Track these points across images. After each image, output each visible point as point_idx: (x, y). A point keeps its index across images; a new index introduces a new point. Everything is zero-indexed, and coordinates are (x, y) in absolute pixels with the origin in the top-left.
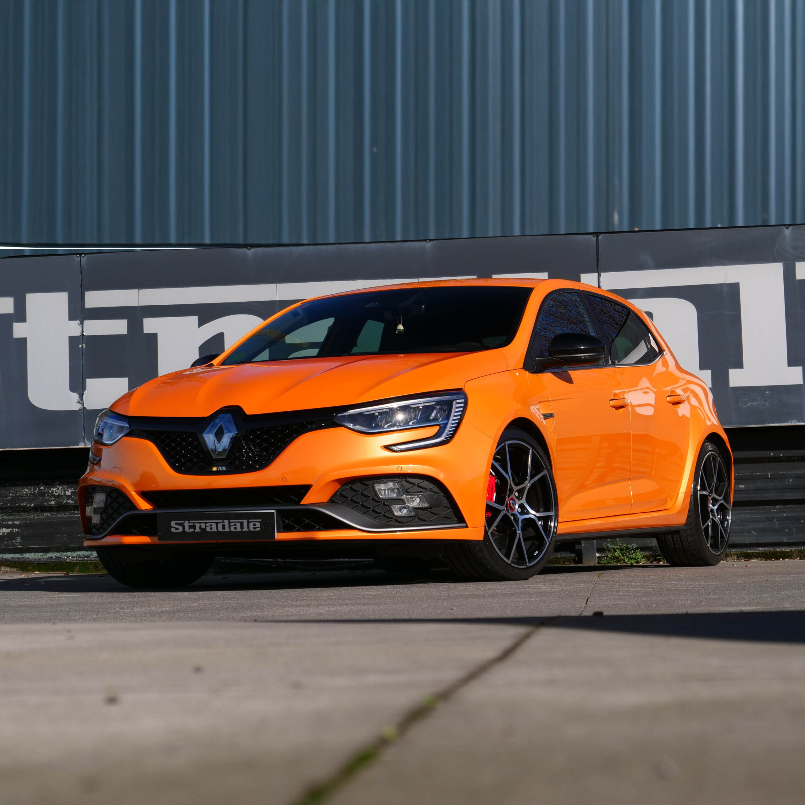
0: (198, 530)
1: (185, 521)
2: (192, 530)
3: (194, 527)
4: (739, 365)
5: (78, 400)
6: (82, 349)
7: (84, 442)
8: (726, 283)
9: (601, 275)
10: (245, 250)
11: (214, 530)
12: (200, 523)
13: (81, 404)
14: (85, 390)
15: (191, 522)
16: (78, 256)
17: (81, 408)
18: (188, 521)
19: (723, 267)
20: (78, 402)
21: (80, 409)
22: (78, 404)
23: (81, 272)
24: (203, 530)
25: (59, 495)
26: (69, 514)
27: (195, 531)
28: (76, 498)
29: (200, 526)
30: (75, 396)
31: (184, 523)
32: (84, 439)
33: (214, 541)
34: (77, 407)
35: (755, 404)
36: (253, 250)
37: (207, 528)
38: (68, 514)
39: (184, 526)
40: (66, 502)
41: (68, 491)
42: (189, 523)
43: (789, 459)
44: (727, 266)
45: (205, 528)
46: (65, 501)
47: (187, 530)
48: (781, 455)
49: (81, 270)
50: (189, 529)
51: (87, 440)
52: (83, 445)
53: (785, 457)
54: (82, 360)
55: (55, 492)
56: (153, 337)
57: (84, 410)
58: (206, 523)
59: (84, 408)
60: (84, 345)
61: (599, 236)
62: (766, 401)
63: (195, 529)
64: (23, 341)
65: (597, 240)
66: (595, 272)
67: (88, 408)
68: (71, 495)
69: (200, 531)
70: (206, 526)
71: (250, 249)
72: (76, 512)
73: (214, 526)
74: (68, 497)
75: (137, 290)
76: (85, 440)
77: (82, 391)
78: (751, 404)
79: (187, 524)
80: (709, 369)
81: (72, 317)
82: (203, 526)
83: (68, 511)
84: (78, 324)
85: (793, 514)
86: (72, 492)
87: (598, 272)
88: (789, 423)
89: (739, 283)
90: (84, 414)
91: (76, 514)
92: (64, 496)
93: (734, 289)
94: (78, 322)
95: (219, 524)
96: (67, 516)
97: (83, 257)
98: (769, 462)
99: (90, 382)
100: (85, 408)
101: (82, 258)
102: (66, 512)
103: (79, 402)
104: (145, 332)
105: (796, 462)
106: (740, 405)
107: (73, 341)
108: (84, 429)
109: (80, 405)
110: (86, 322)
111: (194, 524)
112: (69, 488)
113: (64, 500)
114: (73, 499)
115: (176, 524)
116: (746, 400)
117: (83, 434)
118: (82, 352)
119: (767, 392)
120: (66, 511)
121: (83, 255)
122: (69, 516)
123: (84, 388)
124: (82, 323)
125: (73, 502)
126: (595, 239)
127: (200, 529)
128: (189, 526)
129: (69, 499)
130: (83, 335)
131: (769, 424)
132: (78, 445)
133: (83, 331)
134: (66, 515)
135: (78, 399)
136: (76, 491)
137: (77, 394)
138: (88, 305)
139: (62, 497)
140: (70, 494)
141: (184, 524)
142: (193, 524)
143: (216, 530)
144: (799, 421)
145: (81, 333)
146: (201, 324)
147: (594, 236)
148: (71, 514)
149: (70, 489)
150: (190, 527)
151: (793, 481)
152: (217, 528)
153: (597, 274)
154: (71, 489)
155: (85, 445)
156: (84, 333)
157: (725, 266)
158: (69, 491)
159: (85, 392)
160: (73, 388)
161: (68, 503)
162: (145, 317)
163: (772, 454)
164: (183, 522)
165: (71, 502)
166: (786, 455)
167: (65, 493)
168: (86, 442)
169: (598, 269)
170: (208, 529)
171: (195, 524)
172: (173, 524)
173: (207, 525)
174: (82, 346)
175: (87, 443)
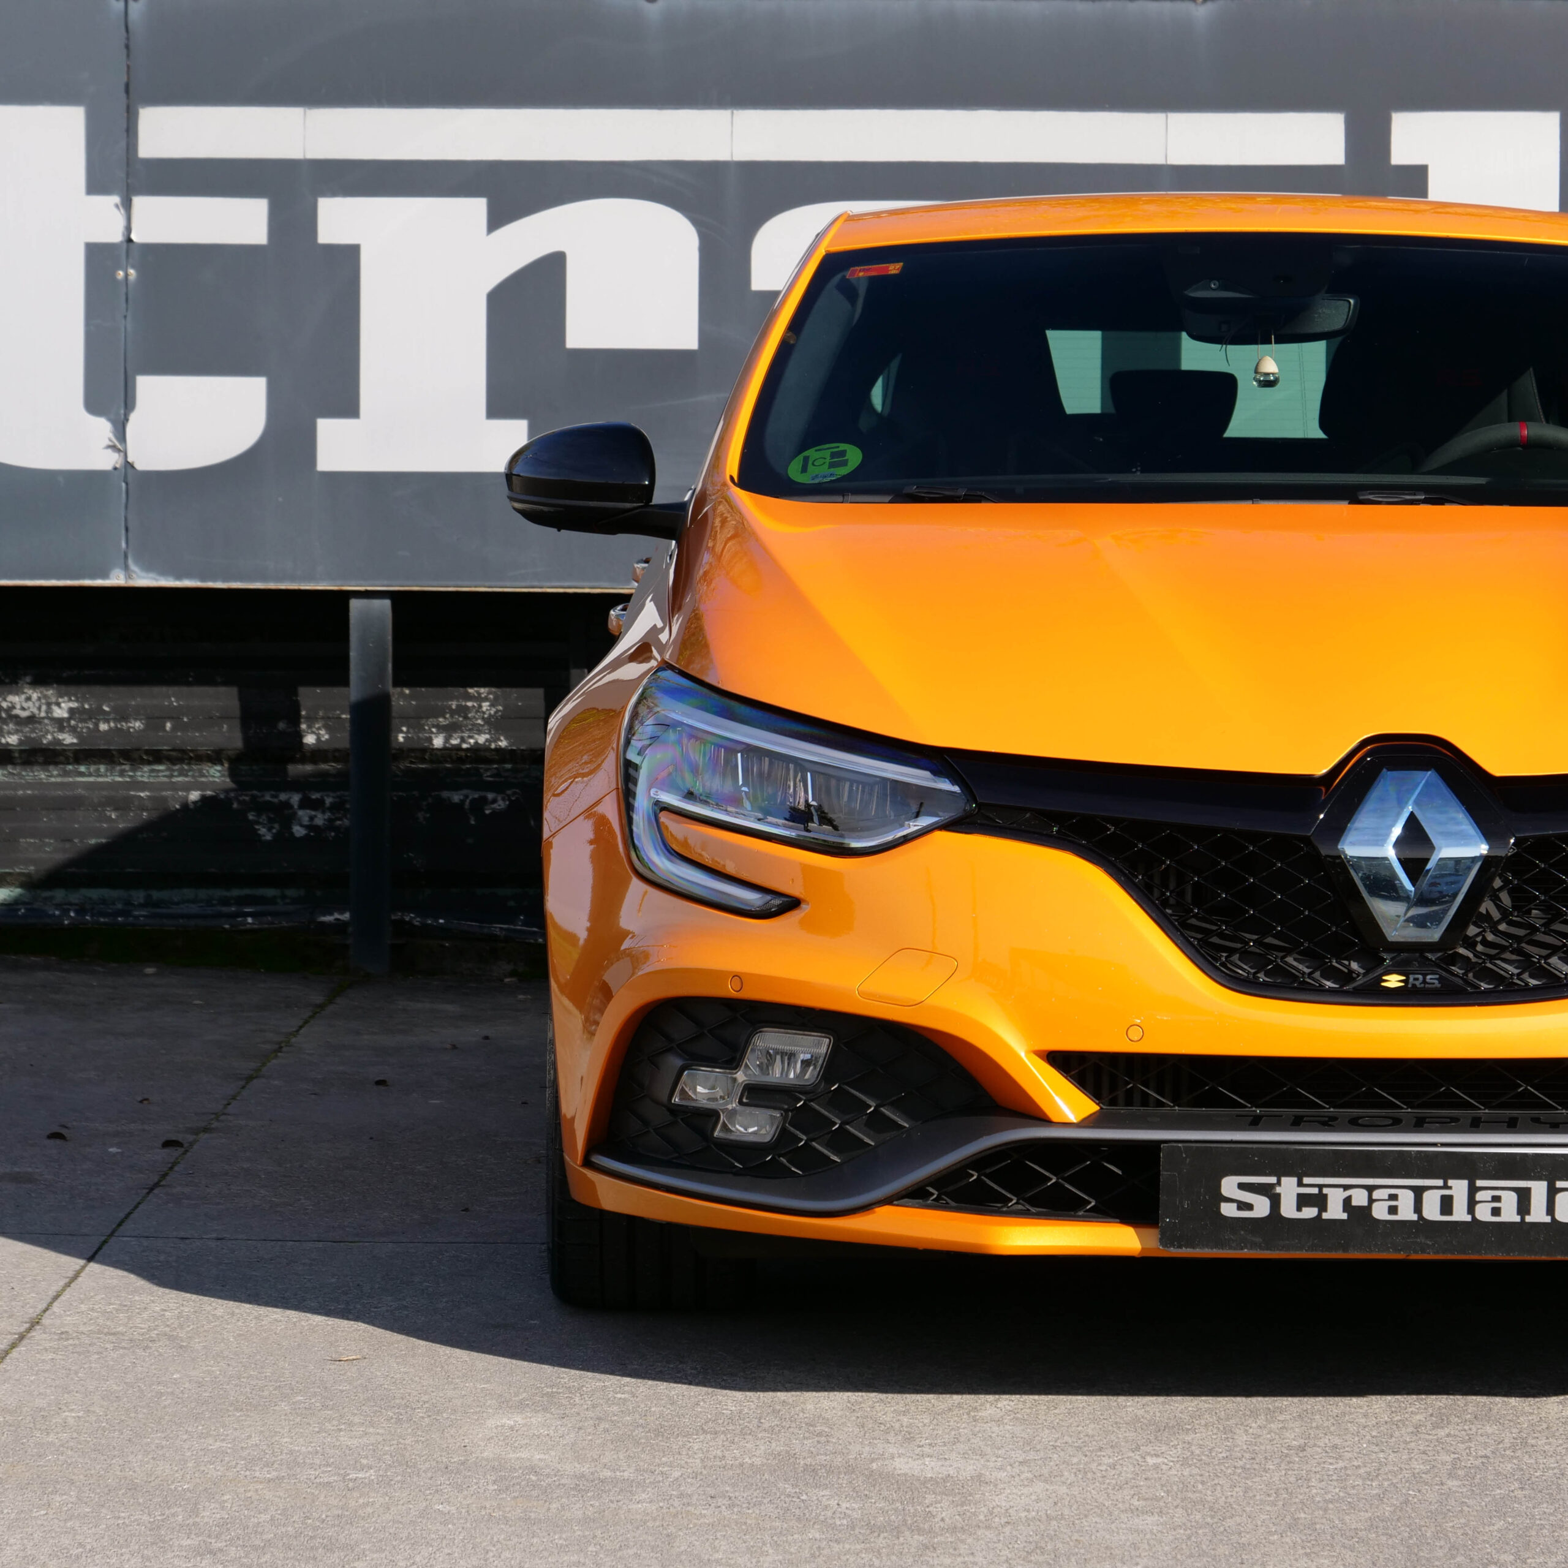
0: (1335, 1211)
1: (1284, 1180)
2: (1310, 1213)
3: (1320, 1201)
5: (110, 440)
6: (127, 284)
7: (126, 568)
11: (1406, 1213)
12: (1346, 1187)
13: (119, 451)
14: (132, 409)
15: (1306, 1180)
17: (118, 466)
18: (1294, 1180)
20: (109, 447)
21: (115, 469)
22: (110, 451)
23: (127, 46)
24: (1359, 1215)
25: (32, 719)
26: (59, 775)
27: (1325, 1216)
28: (82, 728)
29: (1347, 1201)
30: (102, 427)
31: (1279, 1183)
32: (126, 557)
33: (1401, 1256)
34: (107, 461)
37: (1375, 1205)
38: (55, 773)
39: (1279, 1195)
40: (54, 738)
41: (58, 705)
42: (1300, 1184)
45: (1369, 1208)
46: (49, 737)
47: (1288, 1209)
49: (128, 39)
50: (1299, 1209)
51: (136, 562)
52: (122, 576)
54: (125, 317)
55: (18, 706)
56: (348, 257)
57: (130, 471)
58: (1370, 1189)
59: (129, 465)
60: (132, 272)
63: (1323, 1208)
67: (140, 466)
68: (69, 719)
69: (1345, 1216)
70: (1371, 1201)
72: (82, 769)
73: (1406, 1199)
74: (60, 724)
76: (130, 562)
77: (122, 412)
79: (1289, 1188)
81: (95, 186)
82: (1360, 1198)
83: (56, 763)
84: (116, 206)
86: (71, 711)
90: (127, 484)
91: (82, 774)
92: (46, 721)
94: (117, 199)
95: (1427, 1195)
96: (53, 780)
99: (147, 386)
100: (132, 466)
102: (51, 768)
103: (113, 447)
104: (322, 240)
107: (99, 258)
108: (127, 530)
109: (116, 455)
110: (136, 201)
111: (1320, 1191)
112: (62, 697)
113: (47, 732)
114: (73, 730)
115: (1242, 1186)
117: (124, 545)
118: (127, 294)
120: (49, 763)
122: (59, 780)
123: (129, 402)
124: (127, 206)
125: (75, 741)
127: (1344, 1211)
128: (1299, 1196)
129: (61, 729)
130: (129, 240)
132: (105, 576)
133: (128, 230)
134: (51, 776)
135: (111, 436)
136: (83, 706)
137: (109, 420)
138: (147, 149)
139: (40, 723)
140: (66, 715)
141: (1278, 1190)
142: (1315, 1191)
143: (1415, 1217)
145: (123, 235)
146: (495, 222)
148: (66, 774)
149: (66, 698)
150: (1303, 1201)
152: (1418, 1207)
154: (70, 700)
155: (129, 577)
156: (133, 237)
158: (63, 705)
159: (133, 417)
160: (94, 404)
161: (59, 742)
162: (323, 195)
164: (1273, 1180)
165: (68, 739)
167: (49, 710)
168: (133, 567)
170: (1380, 1212)
171: (1325, 1191)
172: (1229, 1185)
173: (1376, 1194)
174: (127, 275)
175: (135, 572)
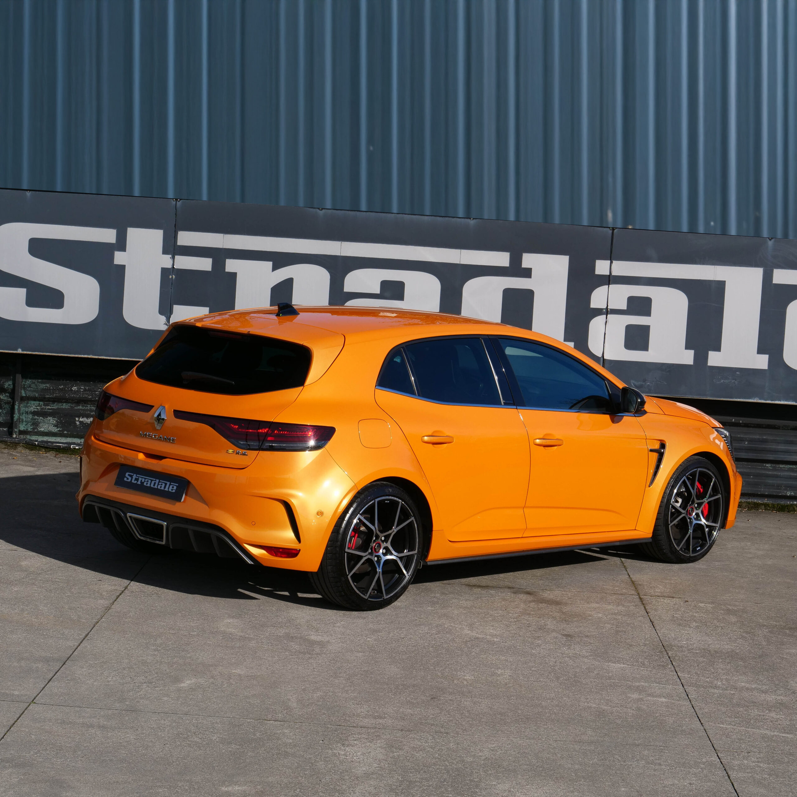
4: (718, 348)
6: (172, 280)
8: (715, 280)
9: (613, 263)
10: (318, 210)
14: (172, 314)
16: (174, 200)
19: (714, 266)
20: (164, 324)
23: (176, 214)
30: (163, 319)
34: (164, 328)
35: (727, 381)
36: (323, 211)
43: (746, 425)
44: (717, 266)
48: (741, 422)
49: (176, 212)
53: (745, 423)
54: (171, 288)
56: (234, 276)
60: (173, 276)
61: (614, 230)
62: (736, 380)
64: (122, 268)
65: (613, 233)
66: (608, 260)
71: (322, 210)
75: (223, 234)
77: (169, 314)
78: (724, 382)
80: (693, 350)
81: (165, 252)
84: (170, 258)
85: (745, 470)
87: (611, 260)
88: (752, 399)
89: (725, 281)
93: (721, 286)
94: (171, 256)
97: (179, 201)
98: (730, 426)
99: (176, 308)
101: (177, 202)
103: (166, 324)
104: (226, 271)
105: (751, 428)
106: (714, 380)
107: (165, 272)
109: (167, 326)
110: (176, 257)
116: (720, 377)
118: (172, 282)
119: (737, 373)
121: (179, 200)
123: (171, 312)
124: (173, 258)
126: (611, 232)
130: (173, 268)
131: (736, 398)
133: (173, 265)
135: (166, 321)
137: (165, 317)
138: (180, 243)
144: (760, 399)
146: (274, 268)
147: (610, 229)
151: (748, 444)
153: (609, 261)
156: (175, 267)
157: (716, 266)
159: (172, 316)
160: (161, 312)
162: (227, 259)
163: (734, 420)
166: (744, 422)
169: (611, 258)
174: (172, 277)
